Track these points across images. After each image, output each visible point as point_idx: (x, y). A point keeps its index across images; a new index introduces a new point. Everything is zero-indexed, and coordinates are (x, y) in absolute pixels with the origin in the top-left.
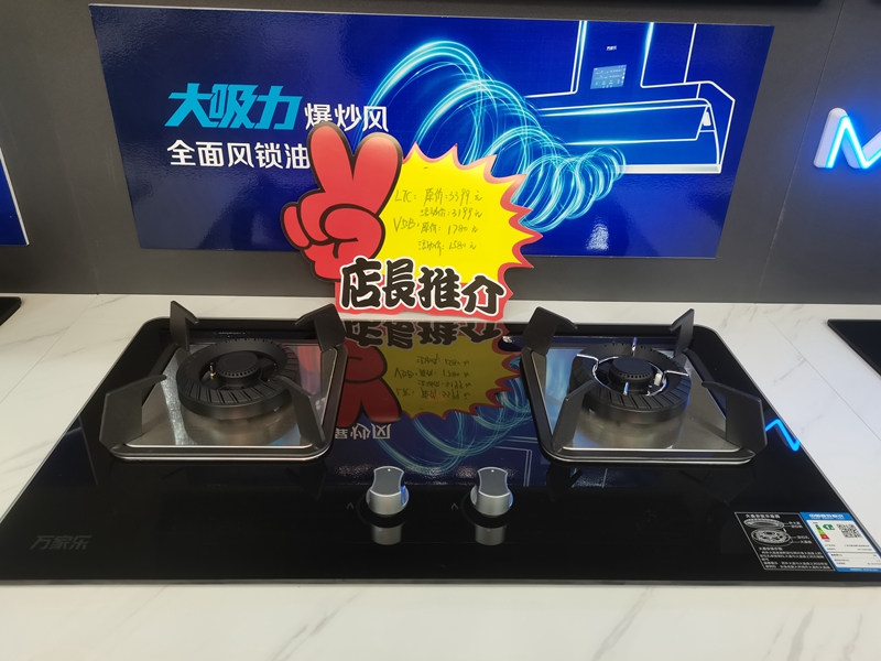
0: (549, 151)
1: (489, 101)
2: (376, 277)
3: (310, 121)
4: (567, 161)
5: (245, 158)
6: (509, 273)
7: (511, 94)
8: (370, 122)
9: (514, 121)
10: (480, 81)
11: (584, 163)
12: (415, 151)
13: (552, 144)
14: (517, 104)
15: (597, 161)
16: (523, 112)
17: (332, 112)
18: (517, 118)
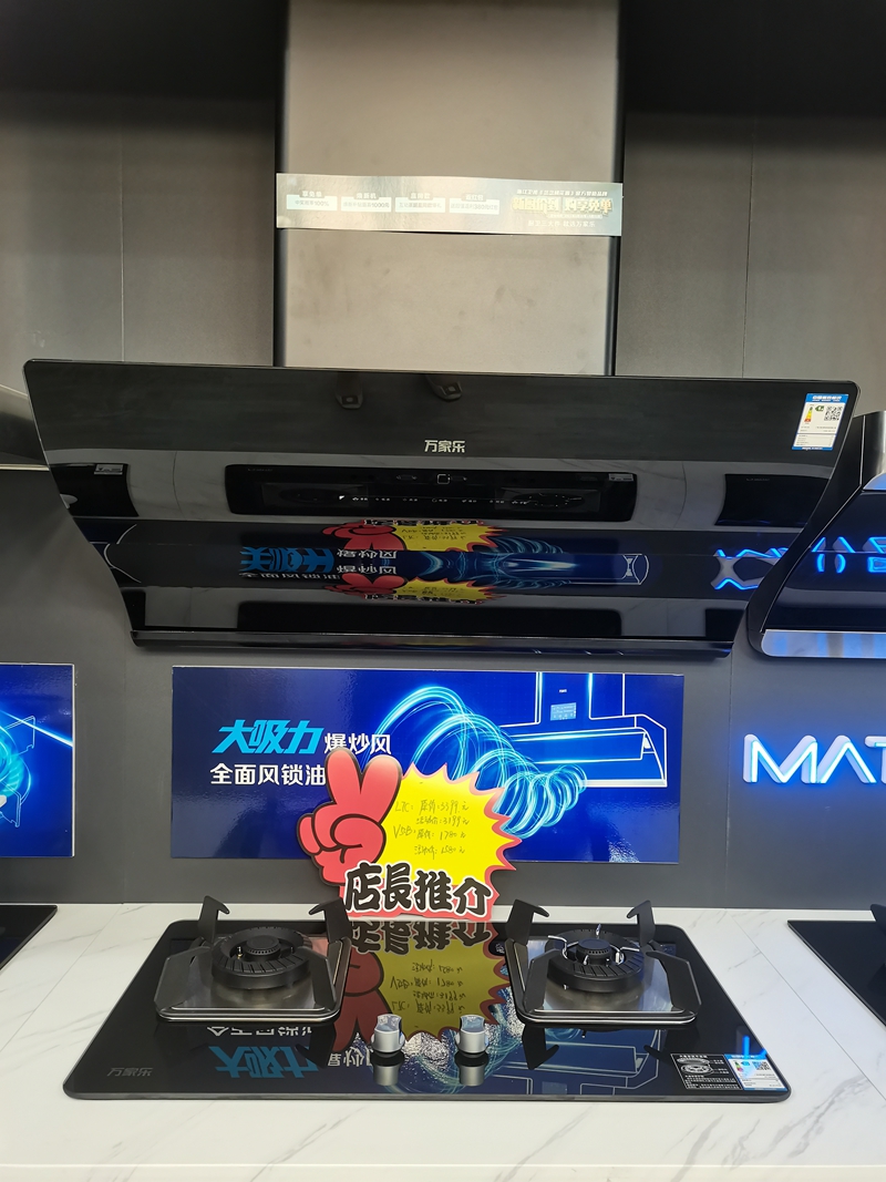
0: (522, 769)
1: (471, 730)
2: (376, 880)
3: (329, 747)
4: (538, 776)
5: (273, 777)
6: (495, 875)
7: (488, 725)
8: (377, 746)
9: (491, 745)
10: (464, 714)
11: (552, 778)
12: (413, 769)
13: (525, 763)
14: (494, 732)
15: (561, 776)
16: (499, 738)
17: (347, 740)
18: (494, 742)
